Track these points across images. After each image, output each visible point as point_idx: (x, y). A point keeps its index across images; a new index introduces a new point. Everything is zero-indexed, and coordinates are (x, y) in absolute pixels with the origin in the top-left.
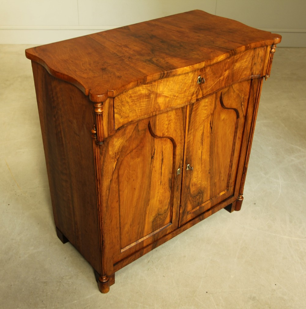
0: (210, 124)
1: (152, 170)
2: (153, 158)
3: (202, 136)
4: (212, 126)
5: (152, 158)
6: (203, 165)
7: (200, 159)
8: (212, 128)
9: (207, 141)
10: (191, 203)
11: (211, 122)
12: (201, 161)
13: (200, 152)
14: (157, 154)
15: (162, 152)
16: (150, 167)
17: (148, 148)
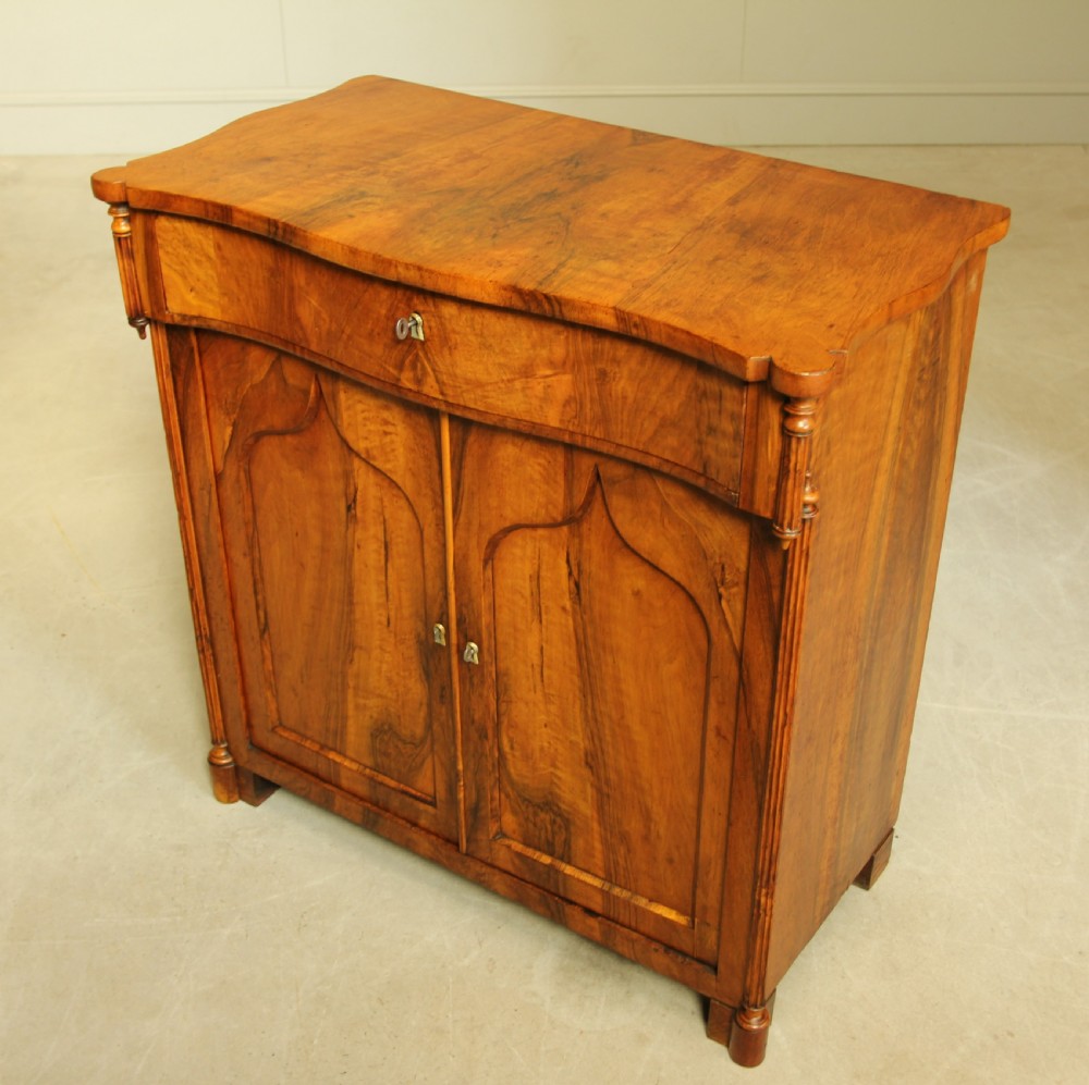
0: (568, 562)
1: (353, 550)
2: (353, 511)
3: (535, 583)
4: (575, 573)
5: (349, 508)
6: (553, 708)
7: (538, 669)
8: (577, 585)
9: (560, 621)
10: (514, 813)
11: (573, 562)
12: (543, 681)
13: (532, 641)
14: (364, 511)
15: (385, 521)
16: (346, 537)
17: (331, 464)
